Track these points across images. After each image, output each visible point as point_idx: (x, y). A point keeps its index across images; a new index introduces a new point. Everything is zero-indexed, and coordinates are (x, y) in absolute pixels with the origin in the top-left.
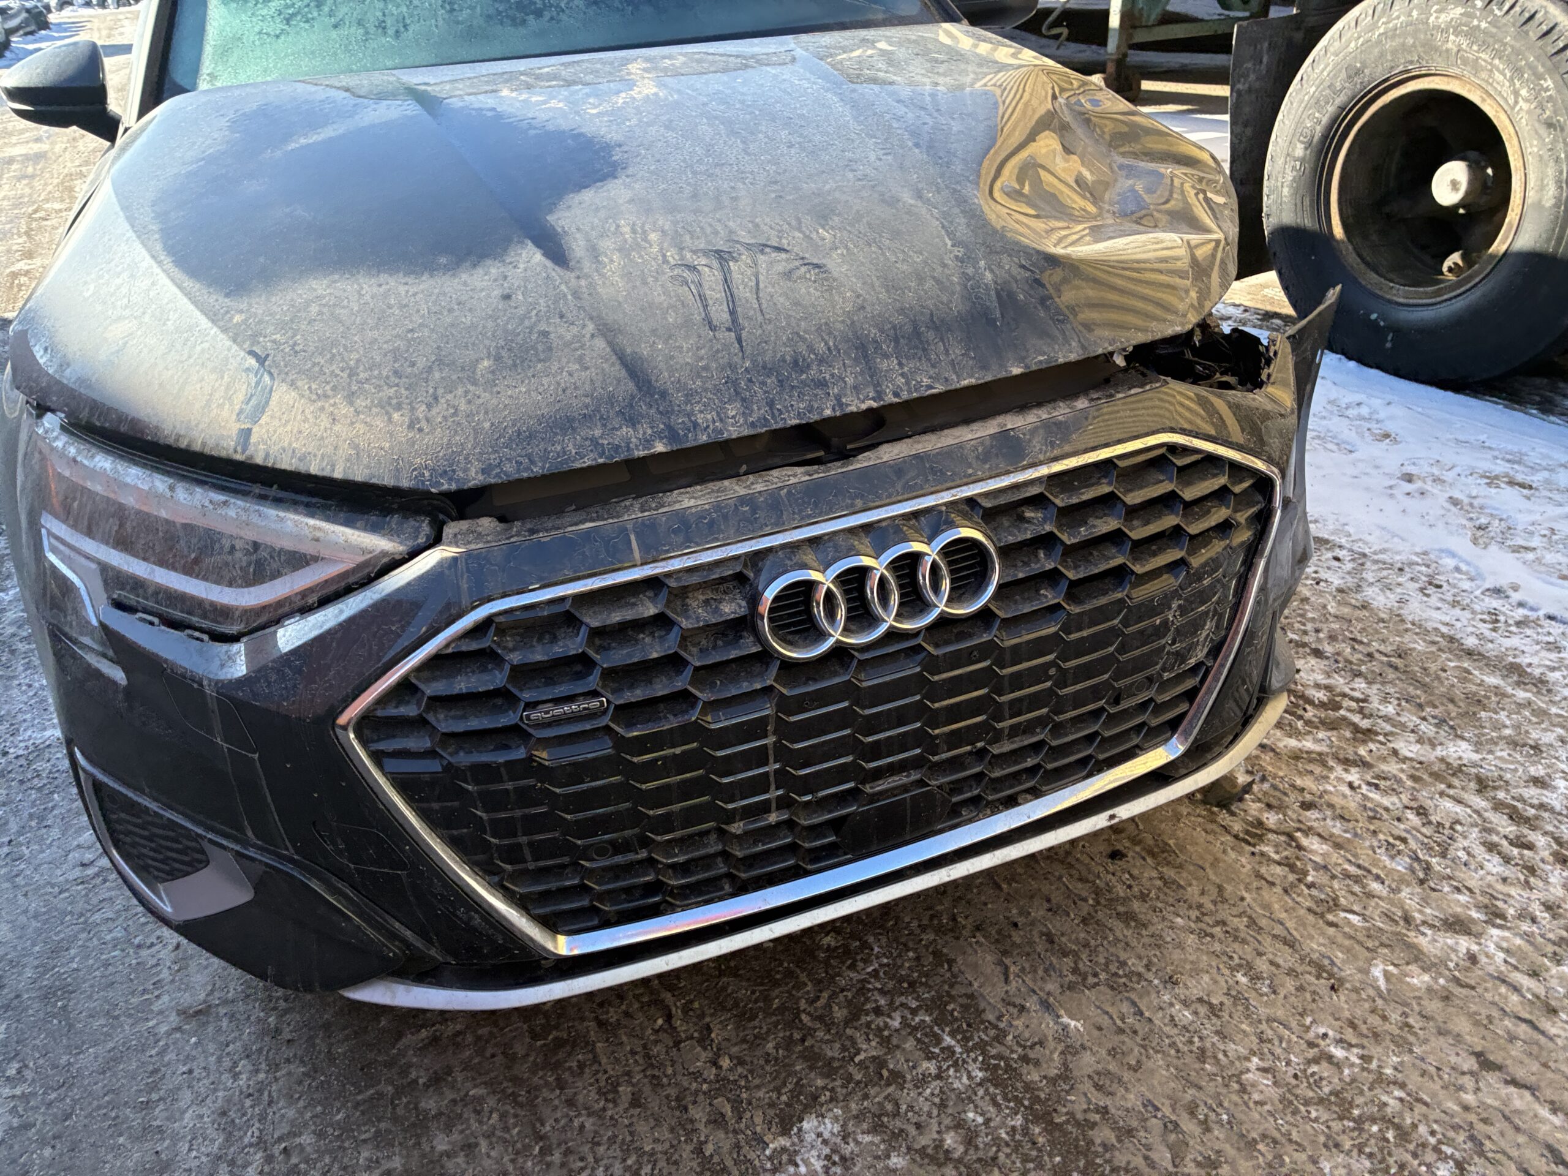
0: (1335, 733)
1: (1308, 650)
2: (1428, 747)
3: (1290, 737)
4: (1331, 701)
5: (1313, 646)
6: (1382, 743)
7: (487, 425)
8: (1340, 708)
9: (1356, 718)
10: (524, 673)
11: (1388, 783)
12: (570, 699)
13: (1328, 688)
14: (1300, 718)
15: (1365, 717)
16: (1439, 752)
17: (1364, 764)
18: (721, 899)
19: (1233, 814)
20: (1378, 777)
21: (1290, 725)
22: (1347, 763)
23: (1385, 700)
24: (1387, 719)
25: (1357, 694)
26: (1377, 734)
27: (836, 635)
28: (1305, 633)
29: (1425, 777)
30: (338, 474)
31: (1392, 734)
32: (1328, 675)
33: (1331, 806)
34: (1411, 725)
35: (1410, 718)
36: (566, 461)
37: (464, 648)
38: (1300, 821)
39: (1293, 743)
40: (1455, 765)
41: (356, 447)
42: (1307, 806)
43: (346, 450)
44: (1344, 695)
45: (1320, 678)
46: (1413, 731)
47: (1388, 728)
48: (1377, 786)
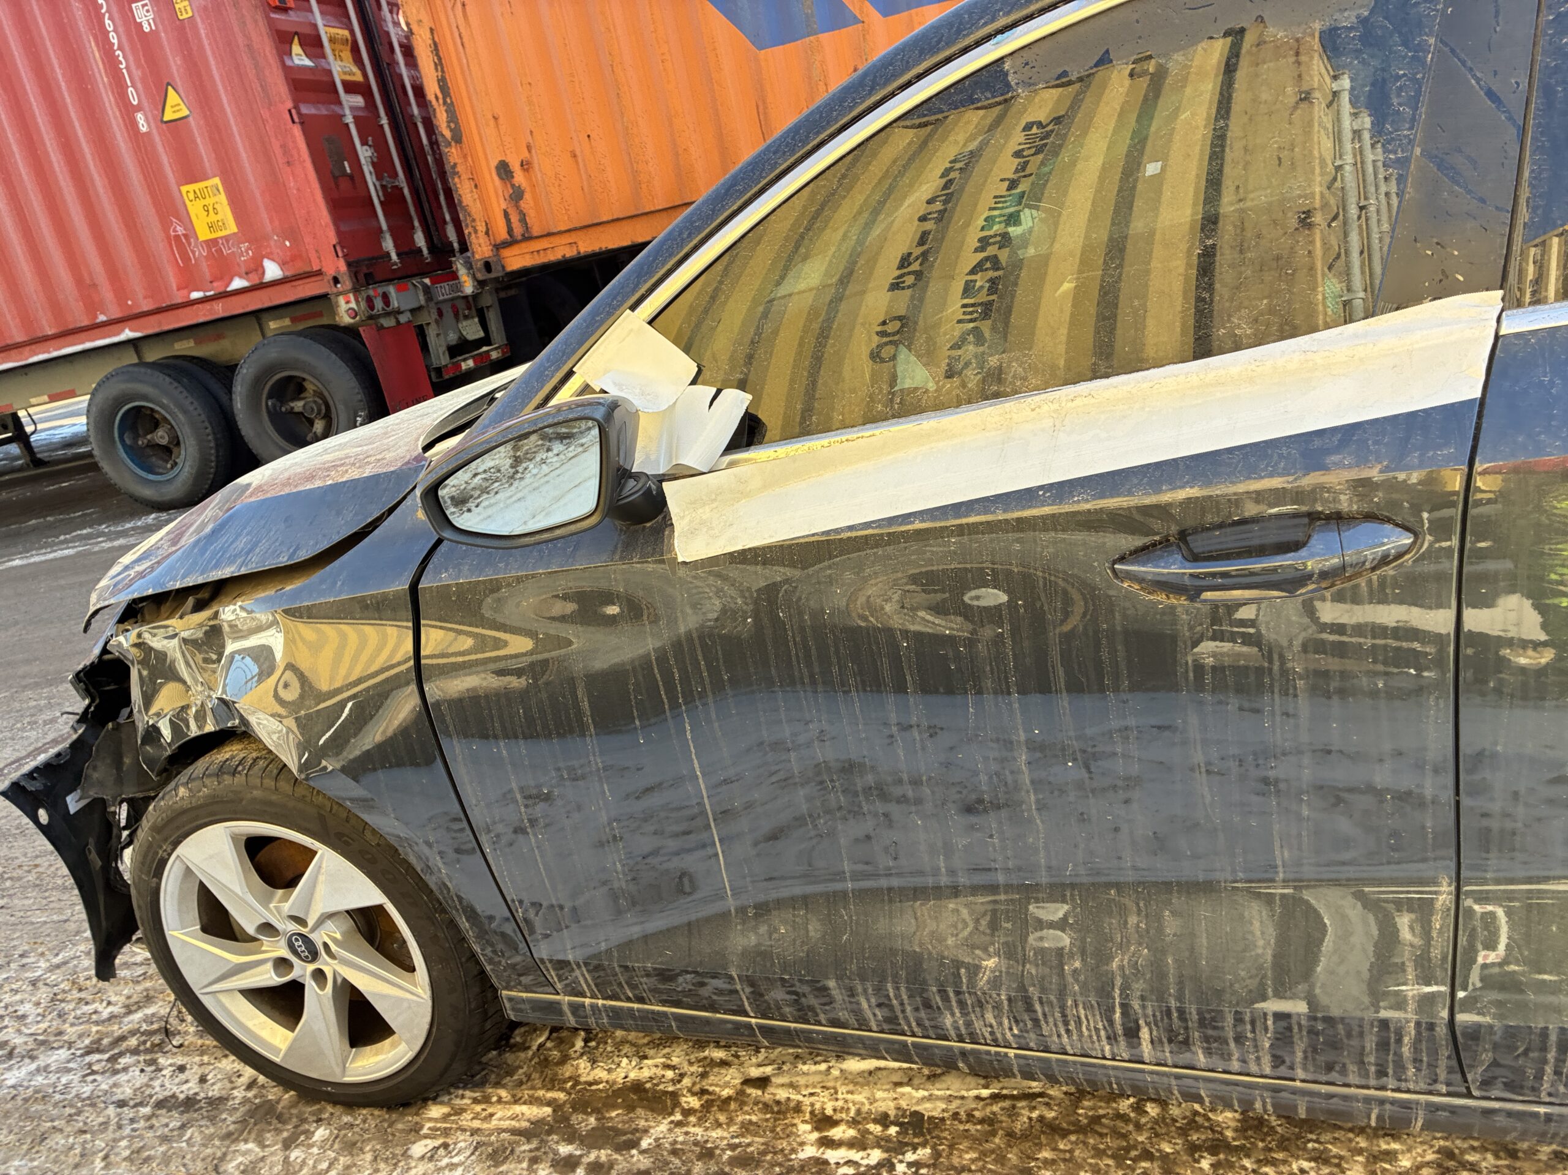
8: (108, 1060)
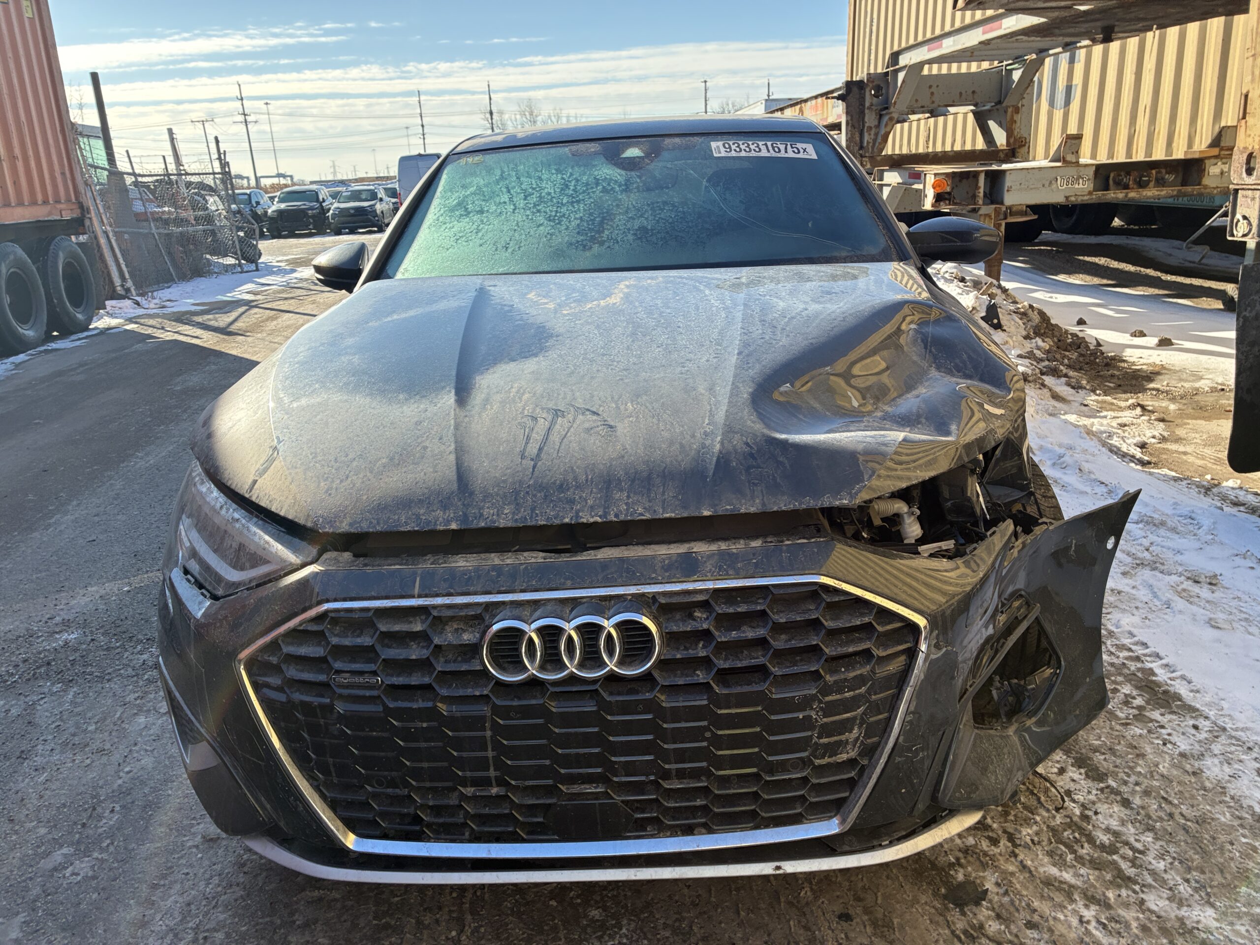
0: (1097, 873)
1: (1119, 798)
2: (1174, 905)
3: (1054, 866)
4: (1112, 845)
5: (1125, 796)
6: (1135, 892)
7: (365, 497)
9: (1124, 865)
10: (339, 651)
11: (1118, 926)
12: (361, 673)
13: (1116, 834)
14: (1074, 852)
15: (1134, 865)
16: (1184, 912)
17: (1105, 904)
18: (462, 842)
19: (964, 914)
20: (1112, 919)
21: (1061, 856)
22: (1091, 899)
23: (1161, 857)
24: (1153, 873)
25: (1139, 846)
26: (1136, 882)
27: (532, 669)
28: (1125, 783)
29: (1155, 930)
30: (282, 514)
31: (1150, 886)
32: (1123, 823)
33: (1051, 930)
34: (1172, 883)
35: (1174, 877)
36: (396, 526)
37: (309, 628)
38: (1017, 936)
39: (1054, 871)
40: (1189, 927)
41: (295, 499)
42: (1031, 925)
43: (290, 500)
44: (1127, 843)
45: (1114, 824)
46: (1170, 889)
47: (1150, 880)
48: (1104, 926)
